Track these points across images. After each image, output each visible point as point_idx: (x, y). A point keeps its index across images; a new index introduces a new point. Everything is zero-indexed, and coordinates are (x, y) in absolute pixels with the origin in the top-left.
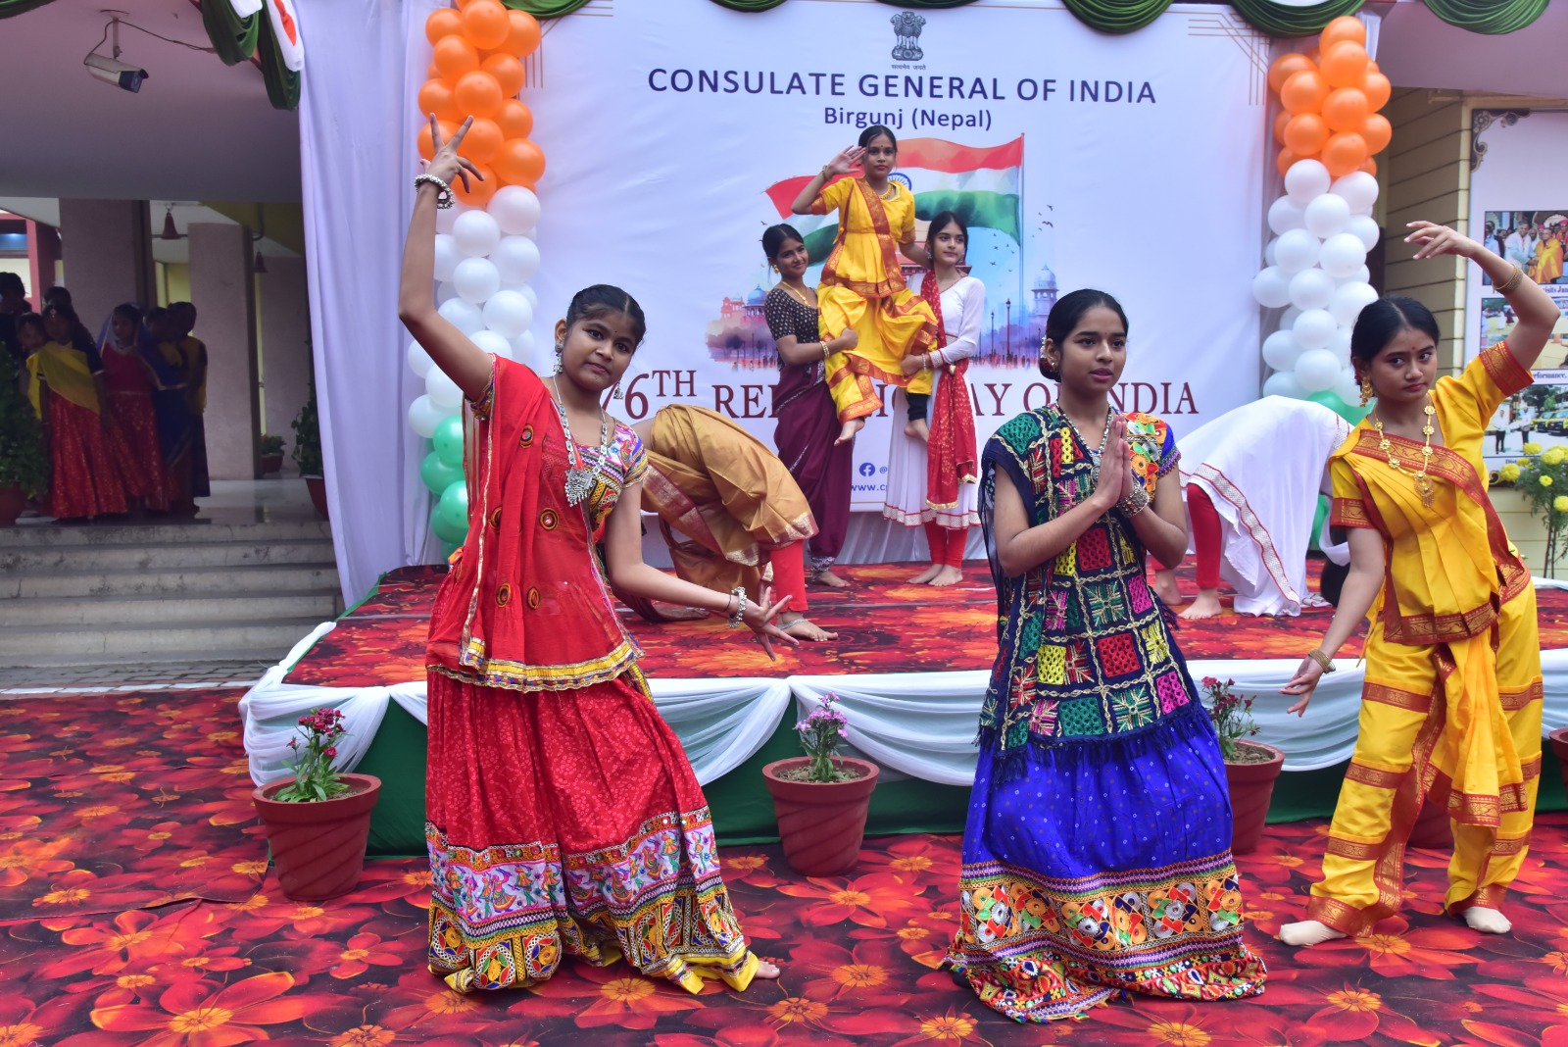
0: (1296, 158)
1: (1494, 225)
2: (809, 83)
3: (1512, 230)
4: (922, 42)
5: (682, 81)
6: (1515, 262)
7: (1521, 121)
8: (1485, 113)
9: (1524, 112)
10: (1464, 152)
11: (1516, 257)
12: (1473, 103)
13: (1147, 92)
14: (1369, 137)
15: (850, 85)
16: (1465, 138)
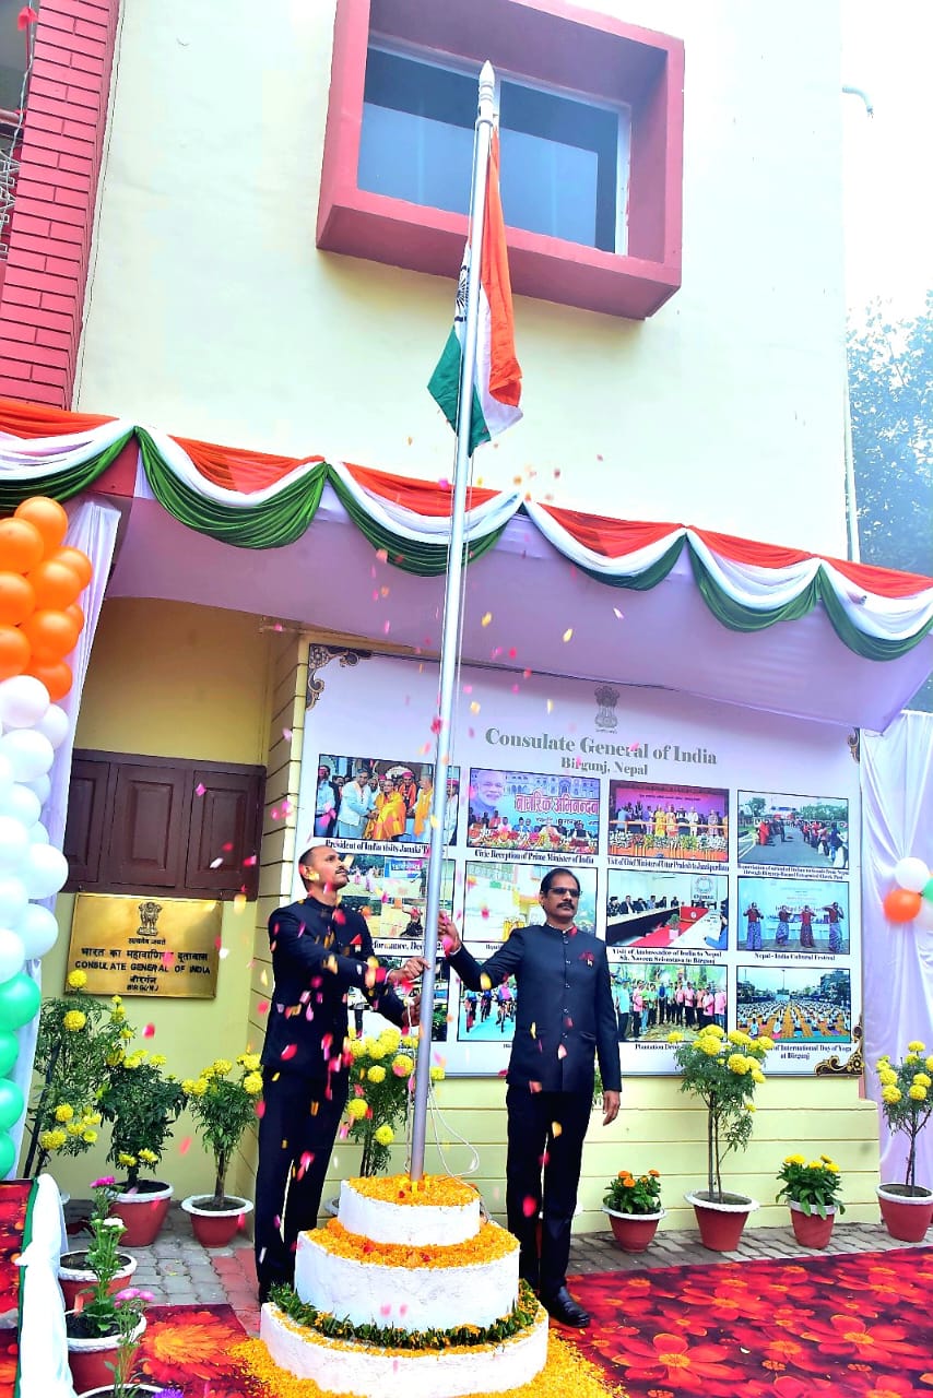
1: (329, 771)
3: (349, 777)
6: (352, 813)
7: (362, 662)
8: (322, 650)
9: (366, 654)
10: (300, 688)
11: (353, 808)
12: (312, 638)
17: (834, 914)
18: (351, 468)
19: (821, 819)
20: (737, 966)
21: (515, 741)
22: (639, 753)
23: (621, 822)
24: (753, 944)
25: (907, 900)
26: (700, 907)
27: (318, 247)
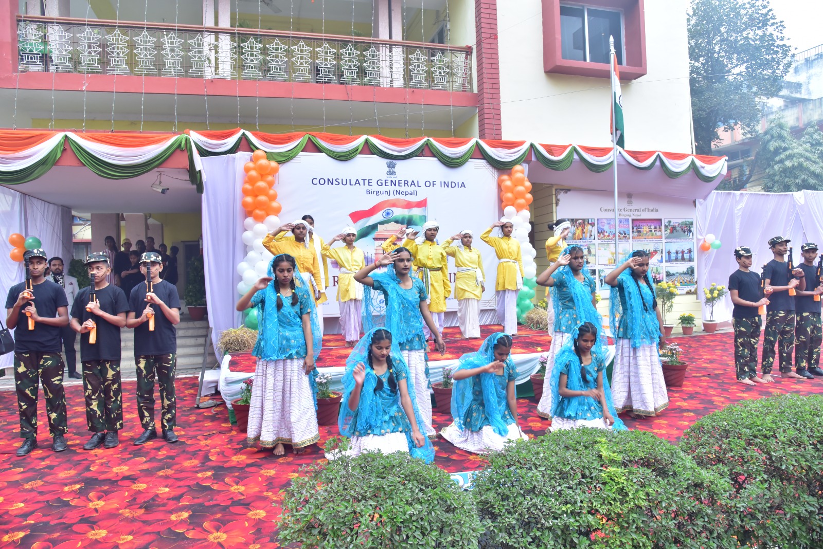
0: (507, 205)
2: (361, 182)
4: (395, 170)
5: (322, 181)
7: (569, 192)
8: (559, 190)
9: (569, 190)
10: (554, 201)
12: (555, 187)
13: (463, 185)
14: (527, 200)
15: (374, 183)
16: (554, 197)
17: (690, 251)
18: (579, 146)
19: (686, 225)
20: (666, 267)
21: (607, 210)
22: (639, 211)
23: (635, 230)
24: (669, 260)
25: (707, 245)
26: (656, 252)
27: (546, 72)
